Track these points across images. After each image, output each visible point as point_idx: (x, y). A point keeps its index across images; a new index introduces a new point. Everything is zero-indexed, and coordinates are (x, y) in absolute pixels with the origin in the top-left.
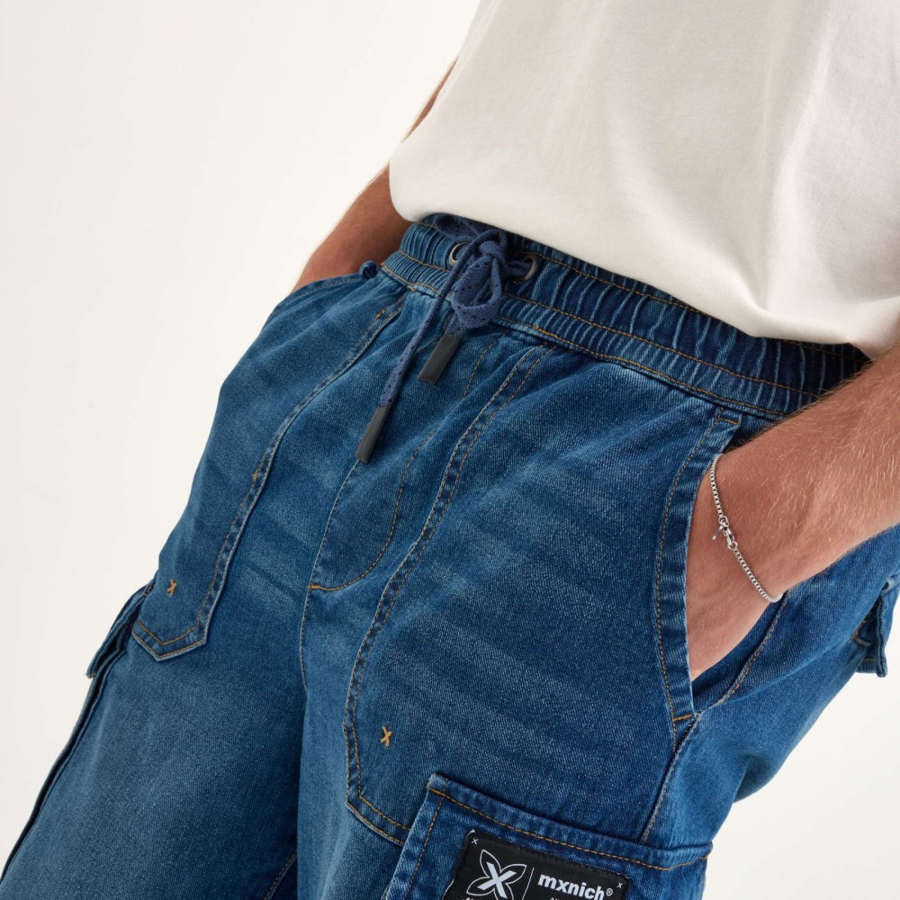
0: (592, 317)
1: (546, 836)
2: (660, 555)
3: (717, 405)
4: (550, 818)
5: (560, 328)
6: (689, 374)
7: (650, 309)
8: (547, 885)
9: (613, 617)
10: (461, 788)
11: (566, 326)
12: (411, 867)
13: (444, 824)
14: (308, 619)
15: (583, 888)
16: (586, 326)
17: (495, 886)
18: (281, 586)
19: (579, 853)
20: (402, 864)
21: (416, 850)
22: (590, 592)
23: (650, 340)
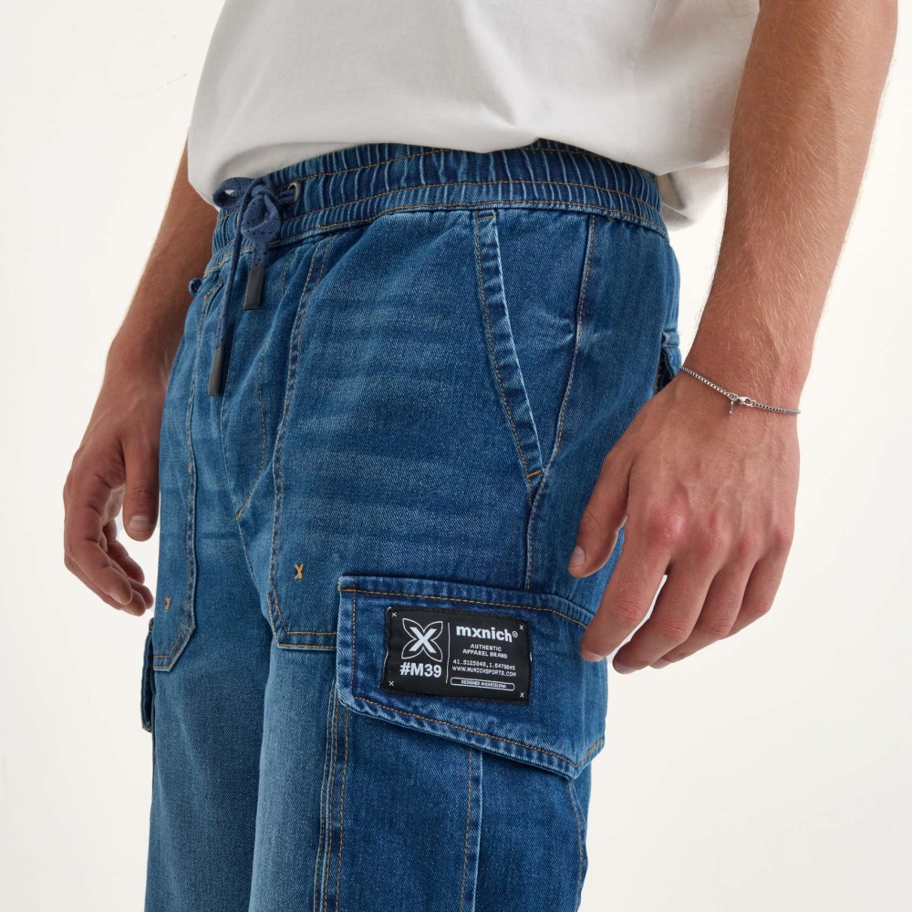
0: (356, 196)
1: (449, 597)
3: (471, 211)
4: (448, 580)
5: (336, 217)
6: (442, 197)
7: (396, 168)
8: (464, 634)
9: (463, 395)
10: (368, 578)
11: (339, 213)
13: (364, 610)
15: (493, 632)
16: (354, 205)
17: (423, 645)
19: (479, 606)
20: (341, 653)
21: (349, 638)
22: (440, 381)
23: (404, 188)
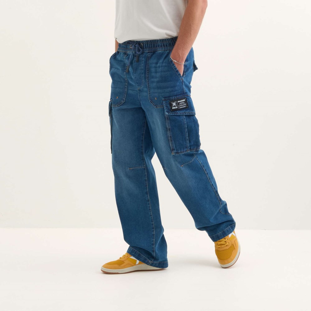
2: (171, 65)
4: (176, 96)
7: (158, 44)
8: (179, 102)
10: (166, 98)
12: (166, 108)
13: (166, 102)
14: (139, 93)
15: (182, 100)
17: (174, 105)
18: (134, 91)
20: (165, 108)
21: (165, 106)
23: (160, 47)
